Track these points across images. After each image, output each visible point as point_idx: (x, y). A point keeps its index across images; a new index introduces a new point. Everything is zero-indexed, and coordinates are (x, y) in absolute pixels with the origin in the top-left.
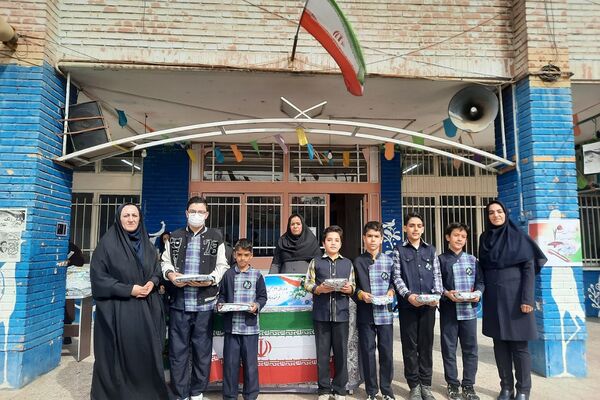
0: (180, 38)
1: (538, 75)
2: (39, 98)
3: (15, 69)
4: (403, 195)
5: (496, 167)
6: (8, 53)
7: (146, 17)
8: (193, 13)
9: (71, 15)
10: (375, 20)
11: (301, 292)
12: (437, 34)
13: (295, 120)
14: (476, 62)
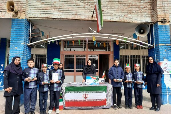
0: (62, 11)
1: (160, 21)
2: (24, 28)
3: (17, 20)
4: (120, 55)
5: (148, 47)
6: (15, 16)
7: (53, 5)
8: (65, 4)
9: (32, 5)
10: (115, 6)
11: (96, 81)
12: (132, 10)
13: (93, 34)
14: (143, 18)
